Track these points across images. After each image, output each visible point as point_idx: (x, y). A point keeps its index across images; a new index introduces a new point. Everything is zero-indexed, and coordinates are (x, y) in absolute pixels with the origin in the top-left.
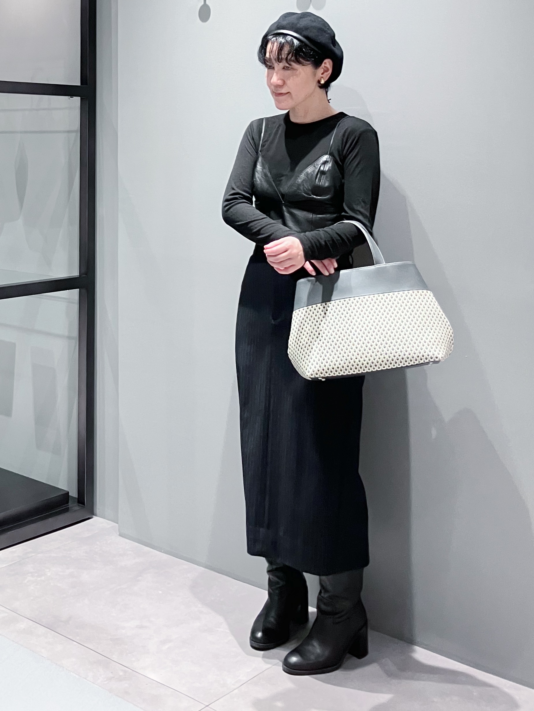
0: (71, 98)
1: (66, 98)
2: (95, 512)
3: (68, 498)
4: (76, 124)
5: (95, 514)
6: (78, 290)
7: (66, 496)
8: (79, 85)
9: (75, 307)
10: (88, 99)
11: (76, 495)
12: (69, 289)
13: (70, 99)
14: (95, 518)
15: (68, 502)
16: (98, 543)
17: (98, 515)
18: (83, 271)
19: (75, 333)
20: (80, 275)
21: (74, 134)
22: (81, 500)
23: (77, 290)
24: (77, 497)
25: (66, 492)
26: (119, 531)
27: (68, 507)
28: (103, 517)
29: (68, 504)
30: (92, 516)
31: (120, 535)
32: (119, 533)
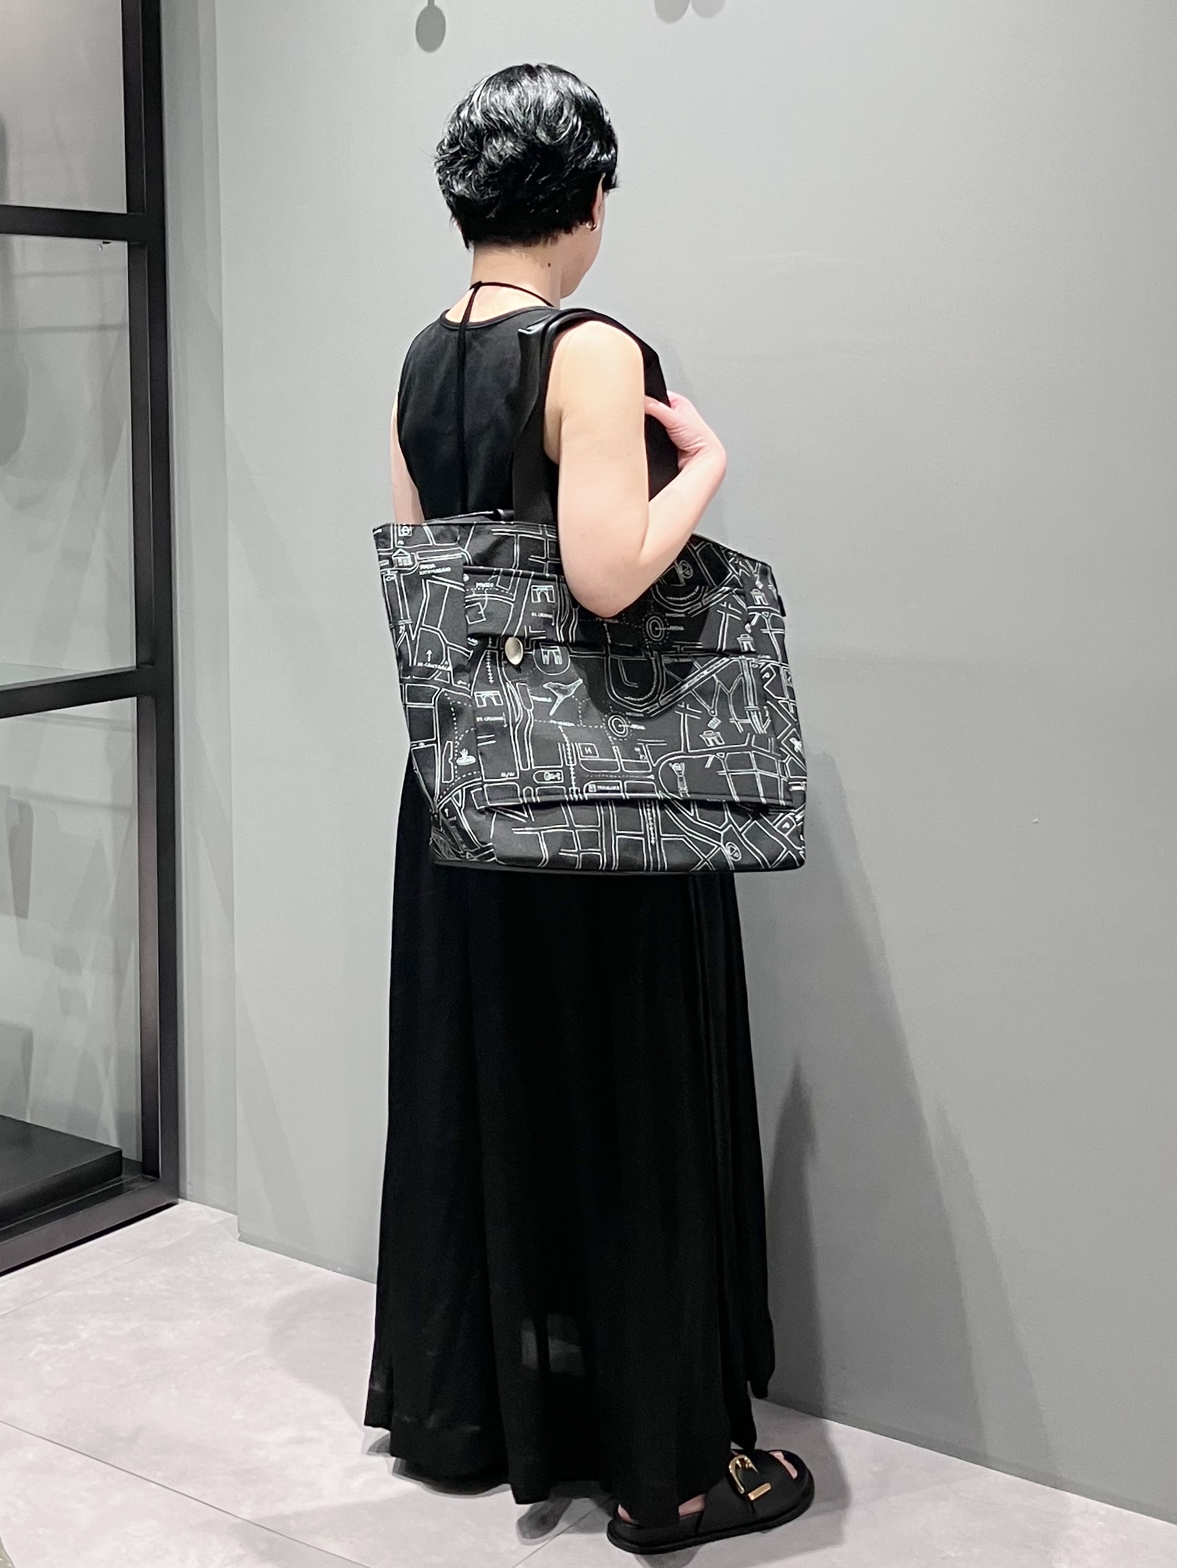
0: (104, 245)
1: (95, 243)
2: (181, 1189)
3: (121, 1164)
4: (119, 311)
5: (182, 1196)
6: (132, 702)
7: (114, 1162)
8: (125, 212)
9: (128, 741)
10: (146, 248)
11: (138, 1157)
12: (112, 700)
13: (102, 247)
14: (182, 1208)
15: (120, 1173)
16: (192, 1259)
17: (189, 1197)
18: (145, 656)
19: (130, 797)
20: (137, 667)
21: (113, 336)
22: (149, 1167)
24: (141, 1160)
25: (116, 1151)
26: (239, 1231)
27: (121, 1184)
28: (202, 1202)
29: (123, 1176)
30: (176, 1200)
31: (240, 1239)
32: (238, 1236)
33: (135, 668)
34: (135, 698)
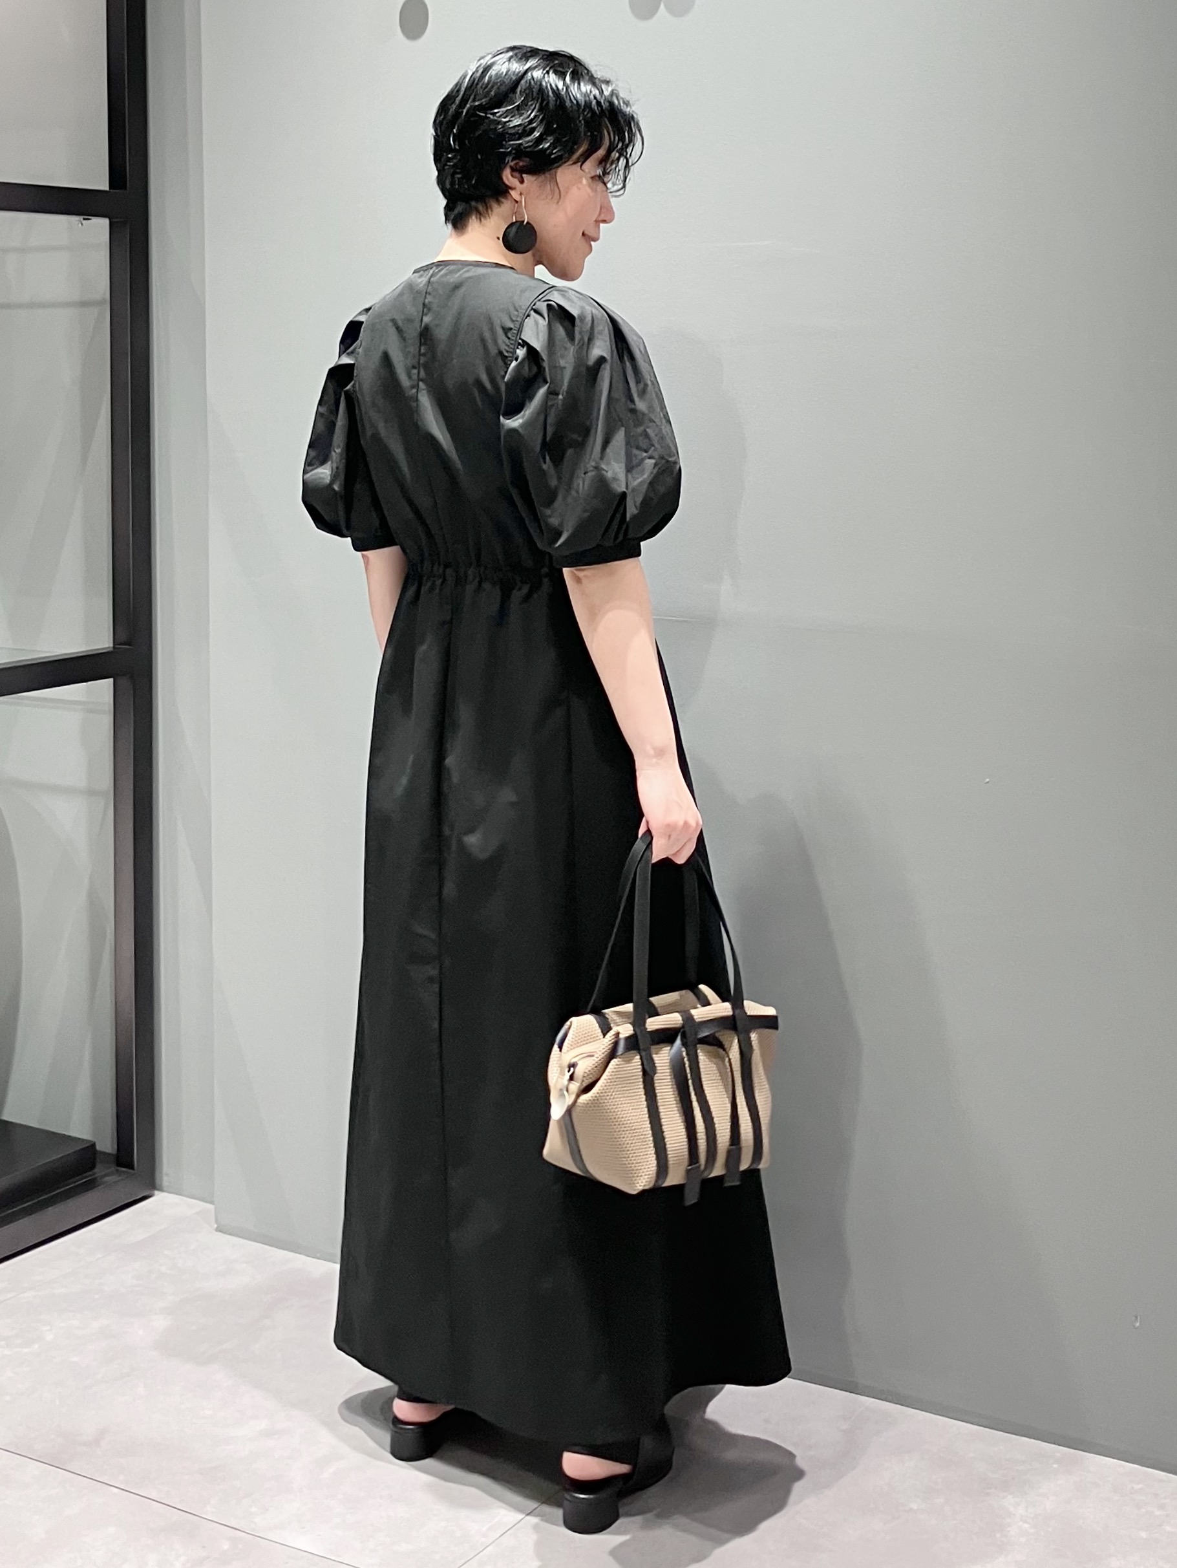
0: (84, 222)
1: (74, 219)
2: (158, 1181)
3: (95, 1158)
4: (101, 286)
5: (158, 1188)
6: (108, 683)
7: (88, 1155)
8: (107, 189)
9: (107, 721)
10: (128, 226)
11: (112, 1149)
12: (87, 681)
13: (82, 224)
14: (158, 1198)
15: (93, 1167)
16: (166, 1252)
17: (165, 1189)
18: (122, 636)
19: (106, 781)
20: (114, 647)
21: (94, 312)
22: (123, 1159)
23: (106, 685)
24: (115, 1152)
25: (88, 1145)
26: (217, 1221)
27: (95, 1179)
28: (178, 1193)
29: (96, 1170)
30: (152, 1192)
31: (218, 1230)
32: (216, 1226)
33: (112, 649)
34: (111, 680)
